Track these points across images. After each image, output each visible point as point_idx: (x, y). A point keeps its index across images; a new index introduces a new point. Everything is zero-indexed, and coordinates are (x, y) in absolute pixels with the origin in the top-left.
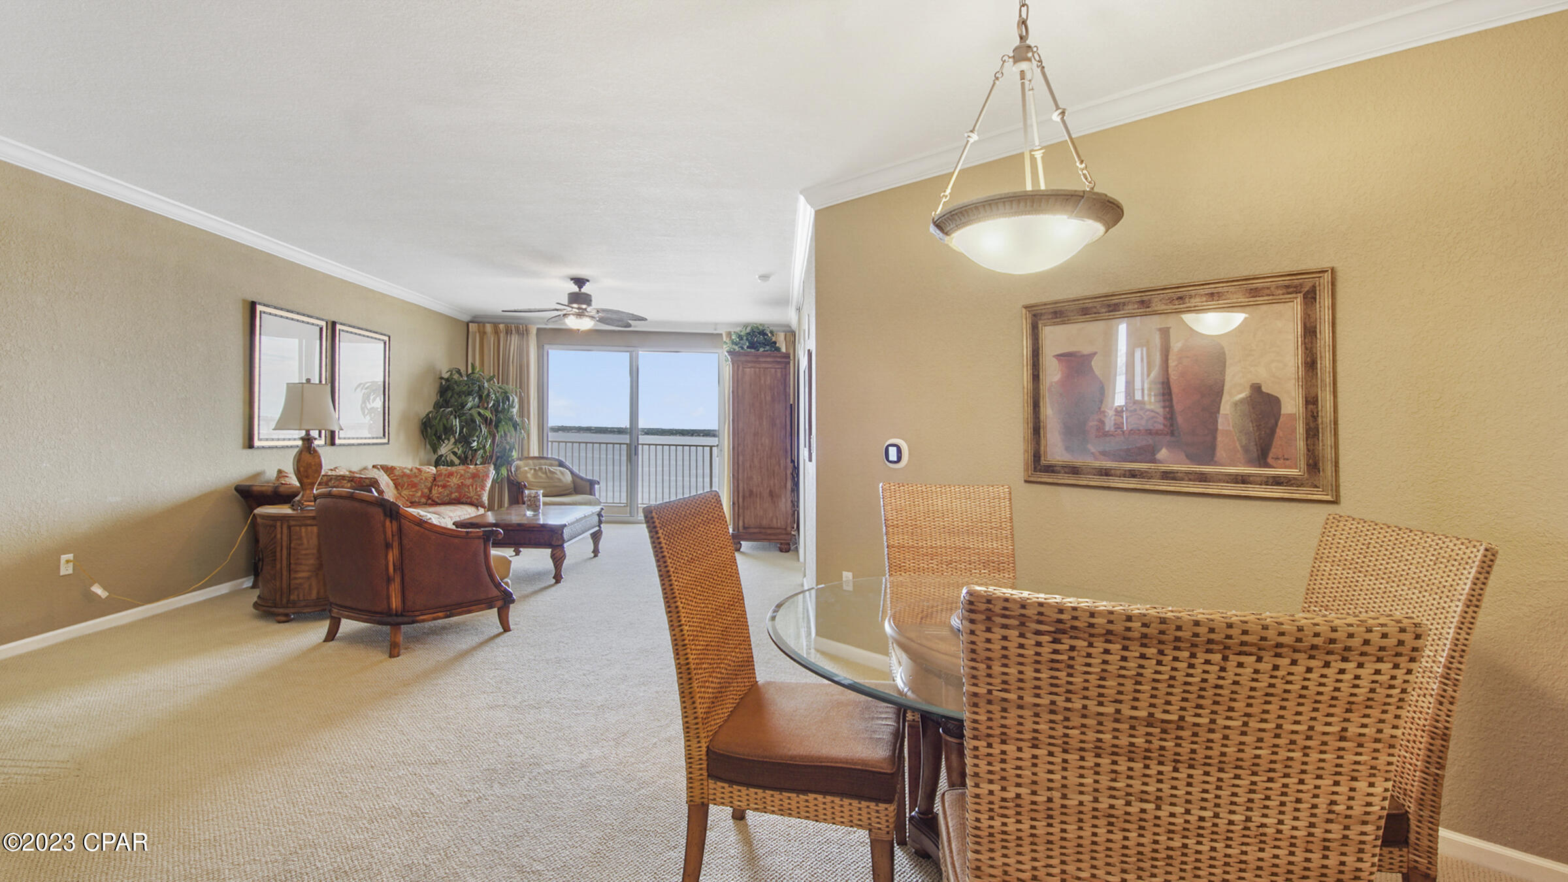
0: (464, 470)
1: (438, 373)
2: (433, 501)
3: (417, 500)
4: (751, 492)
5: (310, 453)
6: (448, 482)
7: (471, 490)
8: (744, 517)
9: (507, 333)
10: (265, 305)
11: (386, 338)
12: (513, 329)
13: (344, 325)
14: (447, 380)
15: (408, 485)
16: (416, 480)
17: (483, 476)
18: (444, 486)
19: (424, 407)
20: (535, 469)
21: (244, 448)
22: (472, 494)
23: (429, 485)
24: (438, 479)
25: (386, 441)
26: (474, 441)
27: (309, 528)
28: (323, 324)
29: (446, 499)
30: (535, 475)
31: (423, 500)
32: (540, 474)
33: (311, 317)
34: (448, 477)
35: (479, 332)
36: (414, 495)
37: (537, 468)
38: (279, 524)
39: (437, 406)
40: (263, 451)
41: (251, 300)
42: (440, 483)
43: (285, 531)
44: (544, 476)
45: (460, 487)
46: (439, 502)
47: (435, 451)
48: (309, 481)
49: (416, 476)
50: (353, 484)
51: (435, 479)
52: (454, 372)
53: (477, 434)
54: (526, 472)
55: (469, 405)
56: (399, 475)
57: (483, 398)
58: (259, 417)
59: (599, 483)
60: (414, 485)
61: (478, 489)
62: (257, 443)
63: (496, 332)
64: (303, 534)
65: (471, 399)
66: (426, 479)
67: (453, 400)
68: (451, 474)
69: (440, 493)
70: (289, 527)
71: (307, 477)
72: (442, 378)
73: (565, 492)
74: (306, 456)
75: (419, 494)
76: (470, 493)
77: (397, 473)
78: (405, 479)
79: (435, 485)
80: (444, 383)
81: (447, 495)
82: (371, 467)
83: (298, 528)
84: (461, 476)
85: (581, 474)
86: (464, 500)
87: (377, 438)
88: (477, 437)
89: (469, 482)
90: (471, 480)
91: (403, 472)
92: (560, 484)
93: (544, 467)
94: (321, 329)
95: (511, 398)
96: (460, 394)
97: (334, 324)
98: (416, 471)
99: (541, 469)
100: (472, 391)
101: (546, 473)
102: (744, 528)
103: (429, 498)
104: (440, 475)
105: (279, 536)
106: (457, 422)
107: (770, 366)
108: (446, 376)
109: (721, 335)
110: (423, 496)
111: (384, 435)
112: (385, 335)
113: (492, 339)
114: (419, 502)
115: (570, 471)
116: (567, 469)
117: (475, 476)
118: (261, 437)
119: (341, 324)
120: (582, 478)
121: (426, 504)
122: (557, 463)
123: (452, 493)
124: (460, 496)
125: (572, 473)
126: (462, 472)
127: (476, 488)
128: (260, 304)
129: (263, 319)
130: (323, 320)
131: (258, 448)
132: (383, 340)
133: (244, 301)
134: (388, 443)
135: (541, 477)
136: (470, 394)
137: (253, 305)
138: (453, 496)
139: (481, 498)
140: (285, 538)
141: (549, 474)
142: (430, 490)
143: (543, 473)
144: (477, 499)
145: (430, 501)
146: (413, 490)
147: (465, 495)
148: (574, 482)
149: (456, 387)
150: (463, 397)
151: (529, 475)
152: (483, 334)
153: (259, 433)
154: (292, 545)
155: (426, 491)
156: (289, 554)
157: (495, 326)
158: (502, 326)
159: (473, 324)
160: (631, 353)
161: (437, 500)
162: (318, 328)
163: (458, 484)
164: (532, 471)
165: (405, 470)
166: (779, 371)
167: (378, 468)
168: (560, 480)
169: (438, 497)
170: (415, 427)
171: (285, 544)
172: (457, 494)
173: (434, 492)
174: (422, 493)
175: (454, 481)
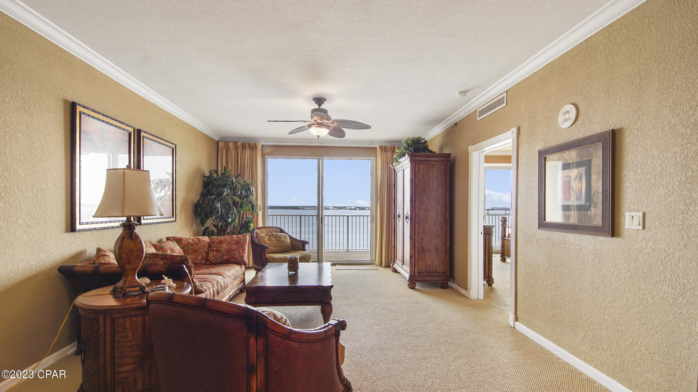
0: (230, 239)
1: (203, 173)
2: (211, 262)
3: (199, 262)
4: (423, 249)
5: (132, 239)
6: (220, 247)
7: (236, 253)
8: (418, 266)
9: (243, 148)
10: (84, 107)
11: (174, 146)
12: (247, 146)
13: (146, 133)
14: (208, 178)
15: (192, 251)
16: (197, 247)
17: (243, 243)
18: (217, 251)
19: (195, 197)
20: (269, 235)
21: (67, 231)
22: (237, 256)
23: (206, 250)
24: (212, 246)
25: (174, 219)
26: (230, 218)
27: (134, 319)
28: (131, 130)
29: (220, 260)
30: (270, 239)
31: (203, 262)
32: (272, 238)
33: (123, 123)
34: (220, 244)
35: (225, 147)
36: (196, 259)
37: (270, 234)
38: (101, 317)
39: (204, 195)
40: (84, 233)
41: (71, 101)
42: (214, 249)
43: (108, 323)
44: (274, 239)
45: (229, 251)
46: (215, 262)
47: (203, 224)
48: (130, 267)
49: (197, 244)
50: (165, 261)
51: (210, 246)
52: (213, 172)
53: (231, 213)
54: (264, 237)
55: (225, 193)
56: (185, 244)
57: (233, 189)
58: (80, 204)
59: (308, 243)
60: (196, 251)
61: (241, 252)
62: (78, 227)
63: (236, 147)
64: (128, 326)
65: (226, 190)
66: (204, 246)
67: (214, 190)
68: (221, 242)
69: (215, 256)
70: (113, 320)
71: (129, 263)
72: (205, 176)
73: (287, 250)
74: (128, 243)
75: (200, 257)
76: (235, 255)
77: (184, 243)
78: (190, 247)
79: (211, 250)
80: (206, 180)
81: (220, 258)
82: (165, 240)
83: (122, 320)
84: (229, 243)
85: (293, 236)
86: (232, 260)
87: (169, 218)
88: (231, 215)
89: (234, 247)
90: (236, 246)
91: (188, 241)
92: (283, 244)
93: (274, 233)
94: (130, 134)
95: (251, 189)
96: (218, 187)
97: (139, 131)
98: (197, 240)
99: (272, 235)
100: (226, 184)
101: (275, 238)
102: (419, 273)
103: (207, 260)
104: (214, 242)
105: (102, 330)
106: (219, 205)
107: (436, 163)
108: (207, 174)
109: (376, 148)
110: (203, 258)
111: (173, 216)
112: (173, 144)
113: (233, 152)
114: (200, 263)
115: (289, 235)
116: (287, 234)
117: (238, 243)
118: (82, 221)
119: (144, 132)
120: (296, 240)
121: (205, 264)
122: (279, 230)
123: (223, 256)
124: (229, 257)
125: (290, 237)
126: (229, 240)
127: (240, 252)
128: (79, 105)
129: (82, 119)
130: (131, 127)
131: (80, 231)
132: (172, 147)
133: (65, 101)
134: (175, 221)
135: (273, 240)
136: (225, 186)
137: (73, 106)
138: (225, 258)
139: (243, 259)
140: (108, 331)
141: (277, 238)
142: (208, 253)
143: (274, 237)
144: (241, 259)
145: (208, 262)
146: (196, 254)
147: (233, 257)
148: (291, 242)
149: (215, 182)
150: (220, 188)
151: (266, 239)
152: (228, 149)
153: (80, 218)
154: (116, 338)
155: (205, 254)
156: (113, 348)
157: (236, 143)
158: (240, 144)
159: (221, 143)
160: (319, 160)
161: (213, 261)
162: (127, 133)
163: (227, 249)
164: (268, 237)
165: (189, 240)
166: (442, 166)
167: (171, 240)
168: (284, 241)
169: (214, 259)
170: (190, 209)
171: (108, 338)
172: (227, 256)
173: (211, 255)
174: (202, 256)
175: (224, 247)
